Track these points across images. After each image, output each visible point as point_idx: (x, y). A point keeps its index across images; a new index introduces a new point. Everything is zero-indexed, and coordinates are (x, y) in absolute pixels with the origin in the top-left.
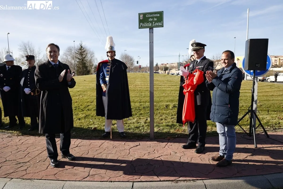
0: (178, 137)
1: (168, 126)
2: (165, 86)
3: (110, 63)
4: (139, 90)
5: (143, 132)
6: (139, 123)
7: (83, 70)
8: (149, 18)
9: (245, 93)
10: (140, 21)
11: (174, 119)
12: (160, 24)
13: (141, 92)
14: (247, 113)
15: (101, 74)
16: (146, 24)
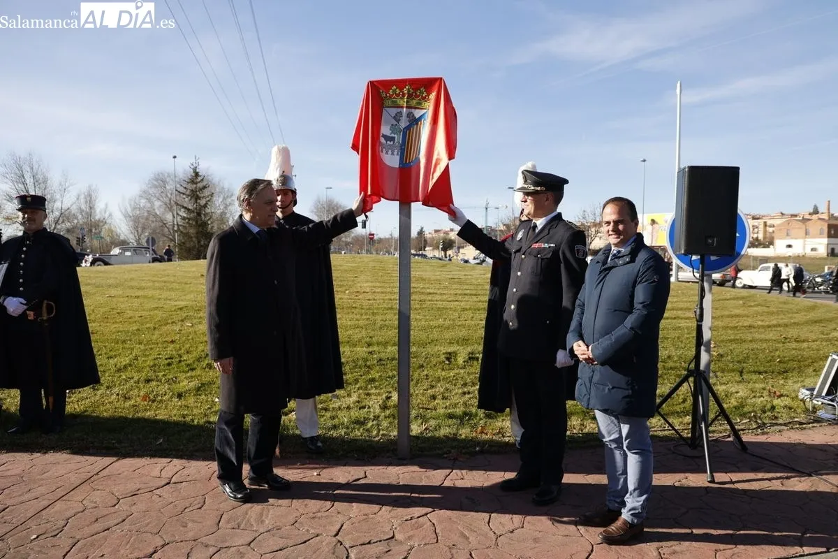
0: (481, 452)
1: (451, 416)
2: (445, 297)
4: (368, 307)
5: (377, 435)
6: (364, 407)
7: (199, 242)
11: (471, 396)
13: (373, 314)
14: (685, 379)
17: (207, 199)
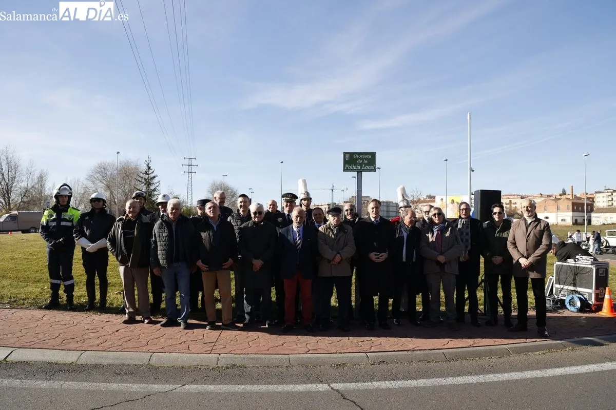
8: (357, 159)
10: (345, 162)
12: (372, 168)
16: (353, 167)
17: (156, 185)
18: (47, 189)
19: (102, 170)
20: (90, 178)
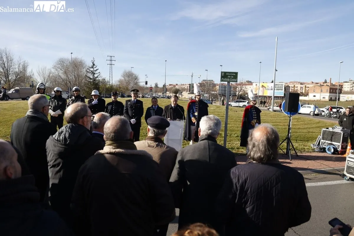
3: (197, 102)
8: (228, 75)
9: (277, 125)
10: (222, 77)
12: (235, 80)
14: (285, 140)
15: (191, 110)
16: (226, 79)
17: (98, 74)
18: (28, 72)
19: (62, 62)
20: (54, 67)
